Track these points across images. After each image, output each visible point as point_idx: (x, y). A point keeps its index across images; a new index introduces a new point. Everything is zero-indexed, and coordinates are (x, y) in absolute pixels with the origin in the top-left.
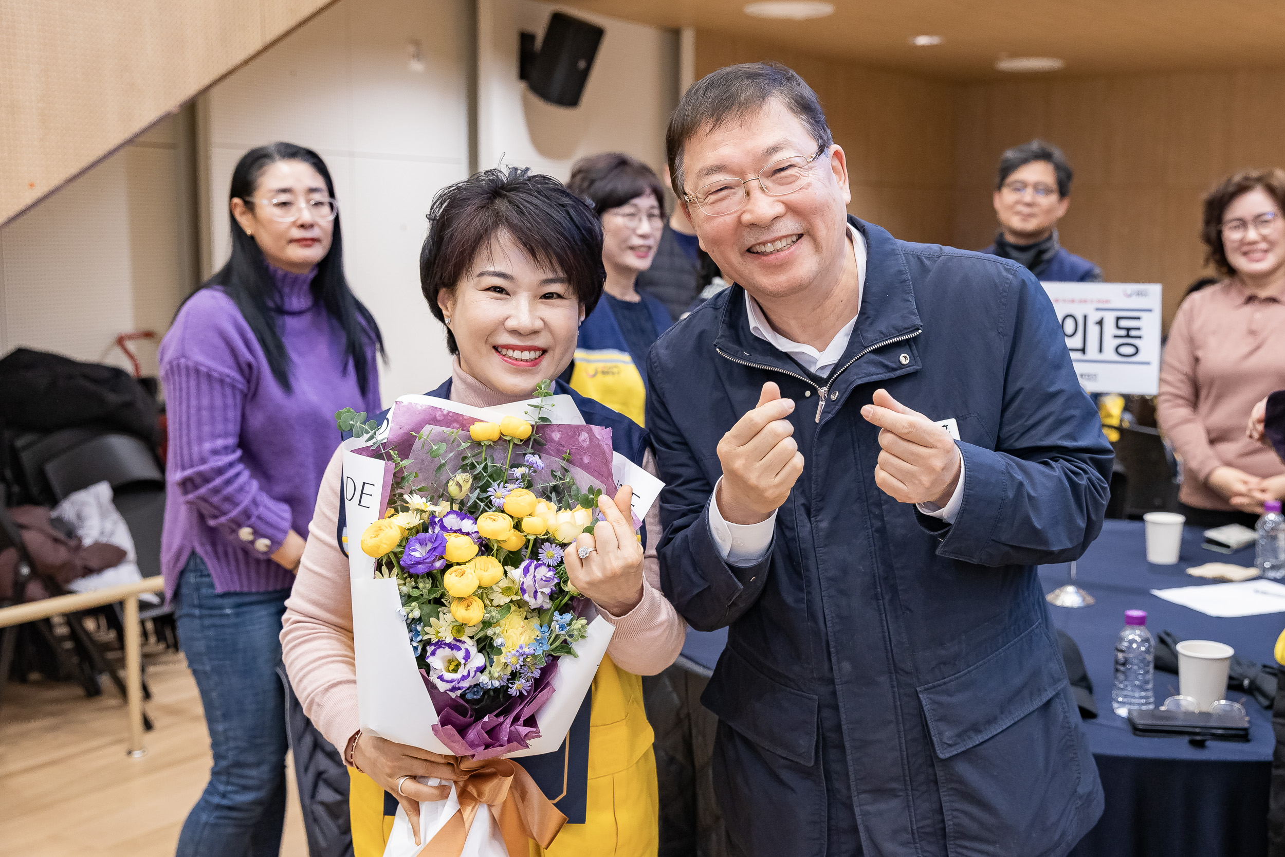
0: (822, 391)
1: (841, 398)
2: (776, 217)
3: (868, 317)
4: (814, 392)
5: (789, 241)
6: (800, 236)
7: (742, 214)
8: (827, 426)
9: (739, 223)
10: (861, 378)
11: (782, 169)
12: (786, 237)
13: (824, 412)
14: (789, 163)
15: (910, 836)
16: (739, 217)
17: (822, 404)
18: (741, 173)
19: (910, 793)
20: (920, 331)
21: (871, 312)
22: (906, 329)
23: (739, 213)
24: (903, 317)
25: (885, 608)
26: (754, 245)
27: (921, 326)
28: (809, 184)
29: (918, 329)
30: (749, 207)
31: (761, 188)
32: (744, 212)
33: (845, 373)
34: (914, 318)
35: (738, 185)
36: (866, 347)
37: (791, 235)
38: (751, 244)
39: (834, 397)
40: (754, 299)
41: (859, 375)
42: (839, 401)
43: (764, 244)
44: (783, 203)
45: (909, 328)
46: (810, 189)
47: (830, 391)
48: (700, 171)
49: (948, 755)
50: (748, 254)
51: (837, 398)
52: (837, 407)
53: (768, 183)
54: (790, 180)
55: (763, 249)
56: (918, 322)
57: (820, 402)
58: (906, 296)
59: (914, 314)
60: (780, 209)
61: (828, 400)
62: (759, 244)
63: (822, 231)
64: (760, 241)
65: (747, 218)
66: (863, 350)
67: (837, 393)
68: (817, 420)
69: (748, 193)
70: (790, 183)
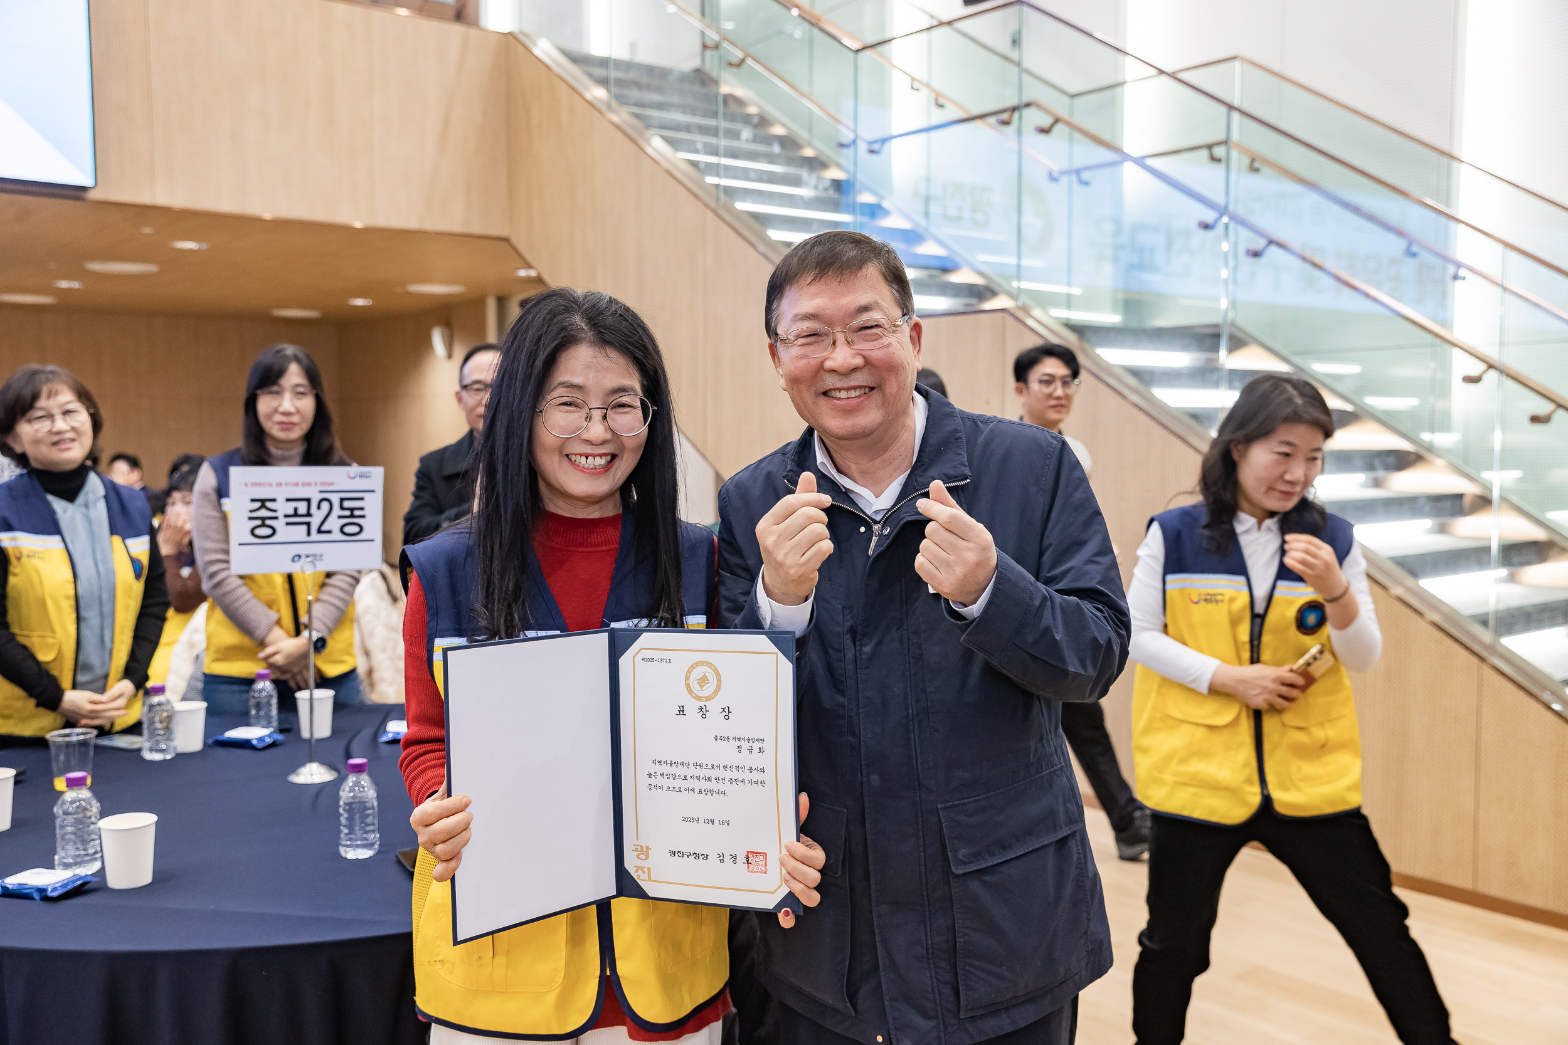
0: (876, 527)
1: (892, 533)
2: (856, 368)
3: (923, 465)
4: (869, 528)
5: (862, 392)
6: (872, 389)
7: (825, 360)
8: (879, 557)
9: (821, 368)
10: (910, 515)
11: (867, 328)
12: (860, 387)
13: (876, 546)
14: (876, 323)
15: (925, 951)
16: (822, 362)
17: (875, 539)
18: (830, 323)
19: (927, 908)
20: (968, 480)
21: (926, 460)
22: (956, 477)
23: (822, 359)
24: (955, 467)
25: (914, 728)
26: (830, 390)
27: (970, 476)
28: (890, 345)
29: (967, 479)
30: (833, 355)
31: (847, 340)
32: (827, 359)
33: (898, 511)
34: (963, 468)
35: (826, 335)
36: (919, 490)
37: (865, 387)
38: (828, 388)
39: (887, 531)
40: (821, 440)
41: (910, 513)
42: (890, 535)
43: (840, 390)
44: (863, 357)
45: (959, 477)
46: (890, 349)
47: (883, 527)
48: (796, 316)
49: (961, 872)
50: (822, 396)
51: (888, 533)
52: (889, 541)
53: (855, 337)
54: (874, 337)
55: (838, 394)
56: (968, 472)
57: (874, 537)
58: (958, 451)
59: (964, 465)
60: (858, 361)
61: (880, 536)
62: (835, 389)
63: (891, 387)
64: (836, 387)
65: (829, 364)
66: (915, 492)
67: (889, 530)
68: (870, 552)
69: (834, 343)
70: (874, 340)
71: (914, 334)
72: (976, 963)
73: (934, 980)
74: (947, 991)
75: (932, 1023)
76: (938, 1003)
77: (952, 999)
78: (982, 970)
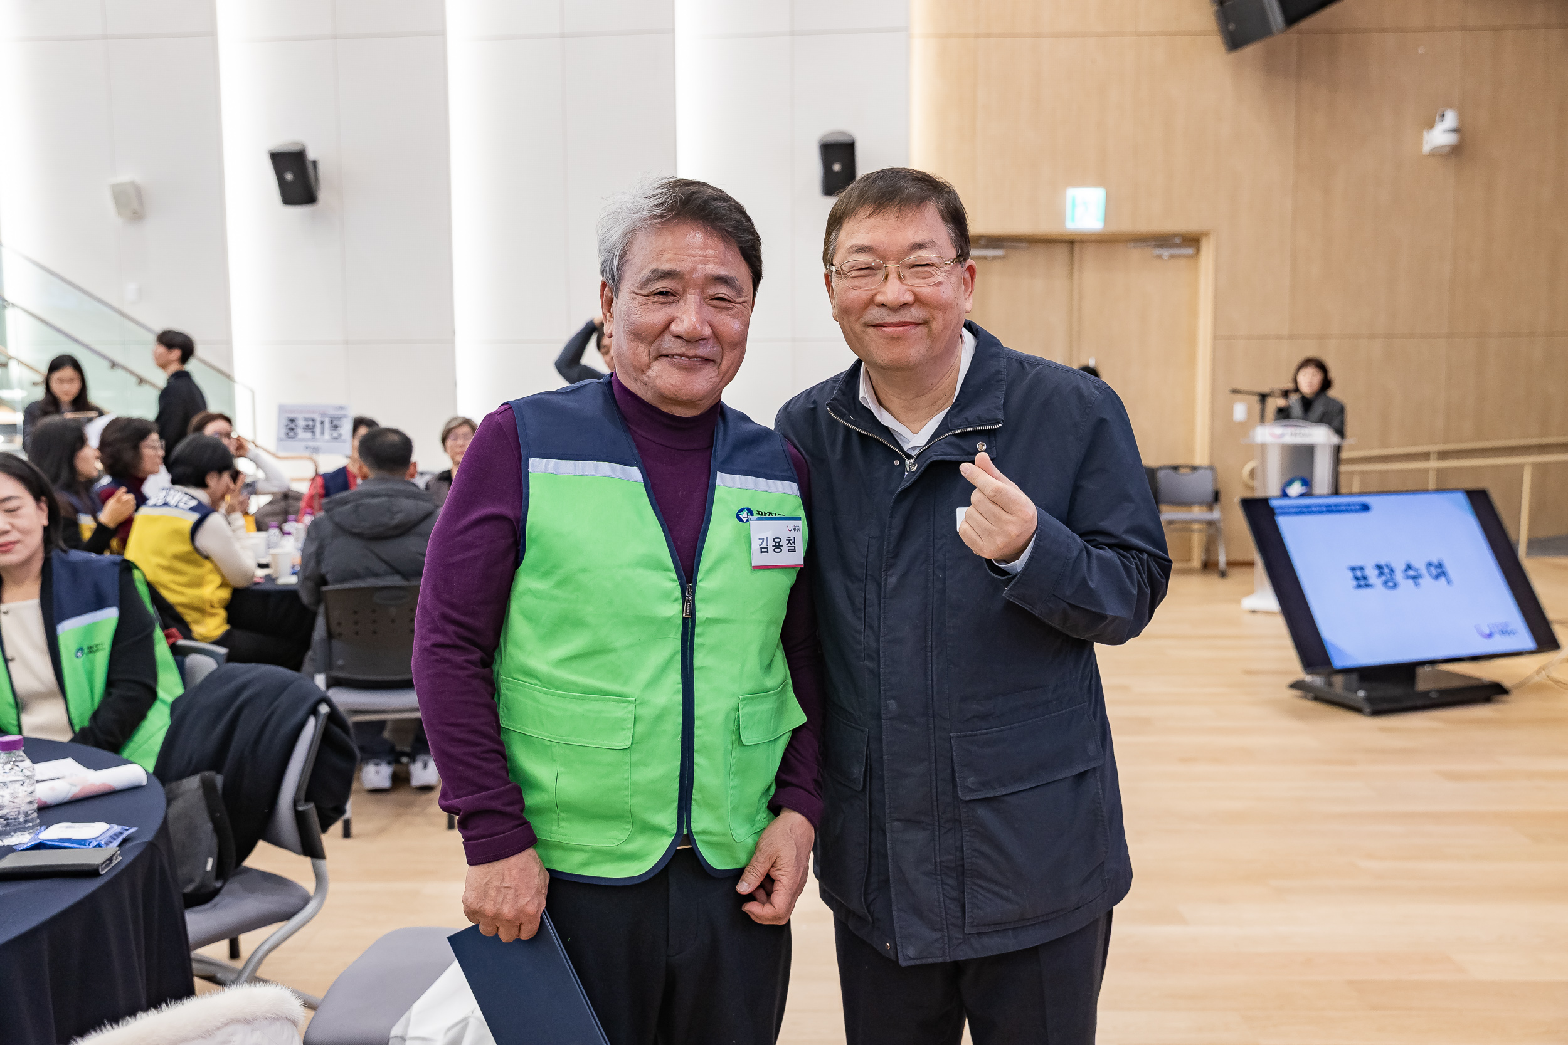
0: (909, 462)
1: (919, 470)
3: (962, 405)
4: (902, 463)
6: (920, 325)
7: (876, 293)
9: (871, 302)
10: (938, 455)
11: (920, 265)
12: (908, 323)
14: (929, 261)
16: (874, 296)
18: (884, 258)
19: (937, 829)
20: (1001, 425)
21: (964, 401)
22: (989, 420)
23: (873, 292)
24: (990, 410)
27: (1003, 421)
29: (999, 423)
30: (884, 289)
31: (899, 275)
32: (879, 292)
33: (929, 450)
34: (998, 412)
35: (879, 268)
40: (867, 373)
41: (937, 452)
42: (917, 472)
44: (914, 293)
45: (992, 421)
48: (852, 248)
49: (969, 798)
52: (914, 478)
53: (906, 273)
54: (925, 275)
56: (1001, 416)
57: (906, 472)
59: (999, 409)
60: (909, 298)
64: (884, 321)
65: (879, 298)
69: (886, 277)
70: (926, 278)
71: (967, 276)
72: (983, 884)
73: (941, 895)
74: (953, 907)
75: (939, 935)
76: (944, 917)
77: (959, 914)
78: (989, 891)
